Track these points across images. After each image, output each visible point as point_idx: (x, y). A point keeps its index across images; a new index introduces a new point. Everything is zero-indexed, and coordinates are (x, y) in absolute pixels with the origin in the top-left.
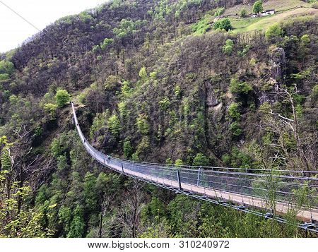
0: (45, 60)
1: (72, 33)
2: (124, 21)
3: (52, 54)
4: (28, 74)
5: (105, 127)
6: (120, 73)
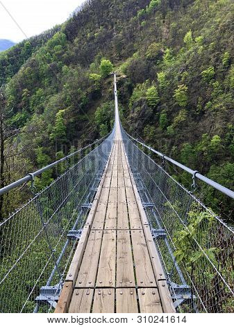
0: (93, 30)
3: (99, 23)
4: (77, 45)
5: (144, 98)
6: (163, 40)
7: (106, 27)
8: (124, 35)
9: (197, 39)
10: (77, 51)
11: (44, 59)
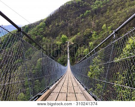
0: (59, 22)
1: (71, 9)
2: (97, 1)
3: (62, 19)
4: (51, 28)
5: (82, 54)
6: (92, 27)
7: (65, 21)
8: (74, 25)
9: (109, 28)
10: (50, 31)
11: (34, 34)
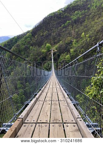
0: (43, 32)
1: (54, 20)
2: (76, 12)
3: (46, 30)
4: (37, 38)
5: (64, 60)
6: (73, 36)
7: (49, 31)
8: (56, 34)
9: (87, 36)
10: (36, 41)
11: (22, 44)
